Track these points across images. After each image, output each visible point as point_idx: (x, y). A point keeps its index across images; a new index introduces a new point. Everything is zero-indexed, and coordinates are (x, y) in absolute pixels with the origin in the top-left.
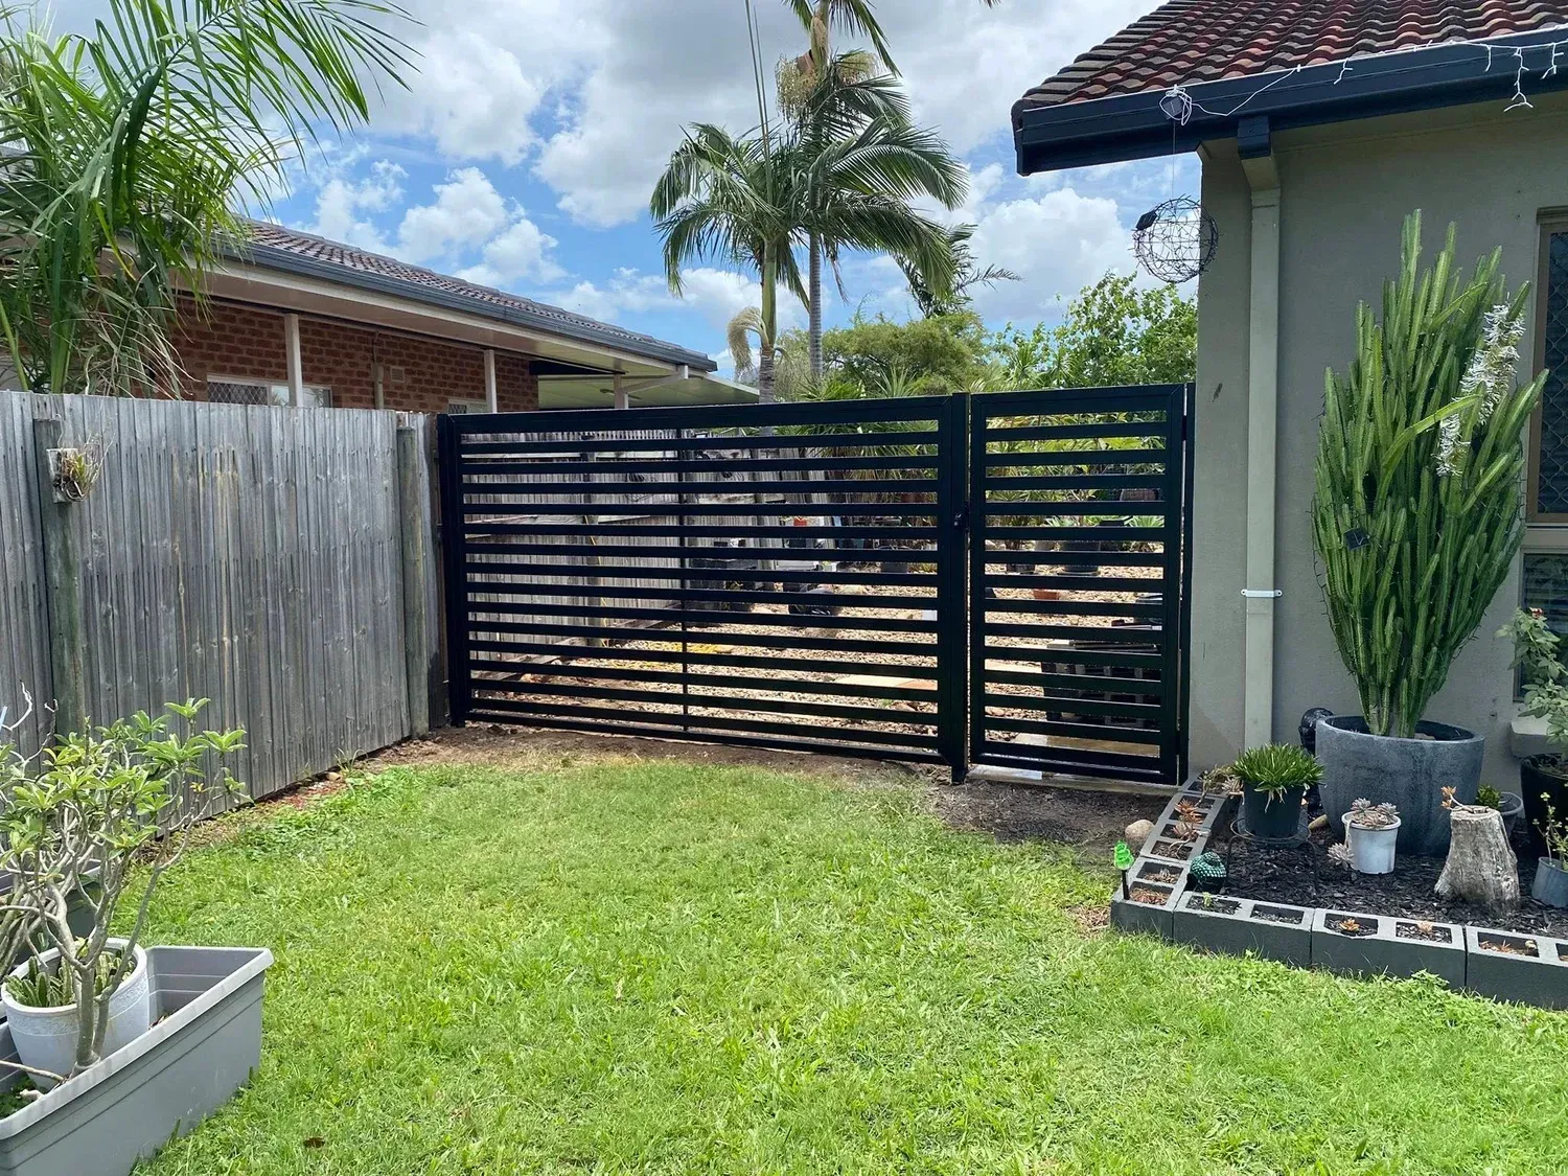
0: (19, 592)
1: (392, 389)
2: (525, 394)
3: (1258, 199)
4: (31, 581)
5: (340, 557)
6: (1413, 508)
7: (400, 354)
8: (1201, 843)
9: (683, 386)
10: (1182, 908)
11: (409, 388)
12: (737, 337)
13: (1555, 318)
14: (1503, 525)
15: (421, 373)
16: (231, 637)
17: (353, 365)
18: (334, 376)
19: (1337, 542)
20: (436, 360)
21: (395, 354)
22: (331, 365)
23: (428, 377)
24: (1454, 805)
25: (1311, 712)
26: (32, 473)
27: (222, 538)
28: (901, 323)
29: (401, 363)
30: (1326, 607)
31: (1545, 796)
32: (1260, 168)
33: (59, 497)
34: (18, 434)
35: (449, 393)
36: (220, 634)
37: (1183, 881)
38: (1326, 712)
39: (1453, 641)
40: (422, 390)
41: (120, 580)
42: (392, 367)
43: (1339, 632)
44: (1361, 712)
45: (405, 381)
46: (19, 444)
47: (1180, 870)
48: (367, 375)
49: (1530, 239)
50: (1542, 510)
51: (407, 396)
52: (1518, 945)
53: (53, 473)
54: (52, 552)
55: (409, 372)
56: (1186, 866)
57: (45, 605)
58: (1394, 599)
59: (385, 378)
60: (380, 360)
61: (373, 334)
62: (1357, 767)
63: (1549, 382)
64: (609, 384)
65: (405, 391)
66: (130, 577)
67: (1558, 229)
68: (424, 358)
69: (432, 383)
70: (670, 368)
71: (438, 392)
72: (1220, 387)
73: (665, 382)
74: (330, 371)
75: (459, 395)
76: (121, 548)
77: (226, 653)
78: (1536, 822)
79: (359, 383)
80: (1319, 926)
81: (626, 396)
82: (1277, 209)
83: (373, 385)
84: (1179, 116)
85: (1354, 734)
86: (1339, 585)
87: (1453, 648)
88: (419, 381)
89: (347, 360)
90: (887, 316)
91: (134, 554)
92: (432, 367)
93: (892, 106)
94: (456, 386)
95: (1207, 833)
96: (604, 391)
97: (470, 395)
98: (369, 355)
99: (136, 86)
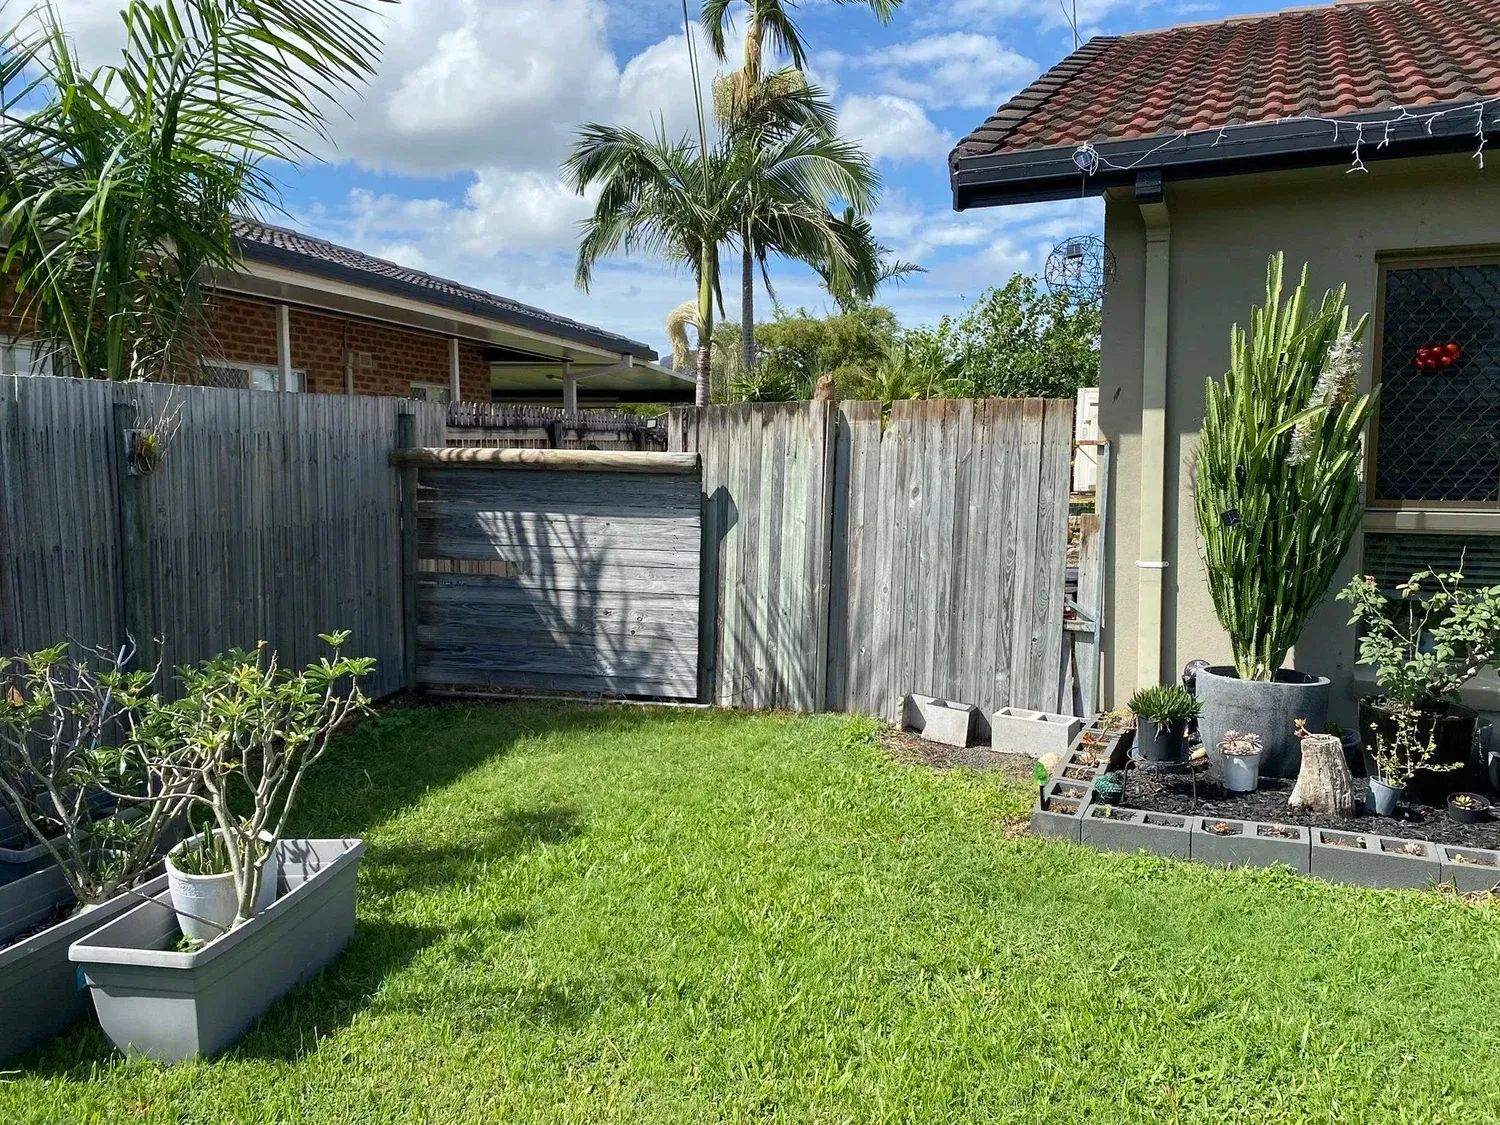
0: (101, 551)
1: (360, 374)
2: (479, 379)
3: (1150, 235)
4: (110, 544)
5: (351, 526)
6: (1275, 494)
7: (367, 341)
8: (1103, 768)
9: (628, 372)
10: (1088, 816)
11: (375, 372)
12: (678, 330)
13: (1390, 340)
14: (1345, 509)
15: (386, 359)
16: (264, 596)
17: (326, 350)
18: (308, 361)
19: (1215, 522)
20: (399, 346)
21: (363, 341)
22: (306, 351)
23: (393, 363)
24: (1303, 734)
25: (1192, 663)
26: (112, 448)
27: (258, 508)
28: (821, 316)
29: (369, 349)
30: (1205, 575)
31: (1374, 725)
32: (1153, 211)
33: (132, 470)
34: (102, 417)
35: (413, 378)
36: (255, 592)
37: (1089, 797)
38: (1204, 663)
39: (1306, 603)
40: (386, 374)
41: (178, 544)
42: (361, 353)
43: (1214, 596)
44: (1232, 663)
45: (371, 366)
46: (102, 425)
47: (1085, 789)
48: (337, 360)
49: (1371, 274)
50: (1378, 497)
51: (374, 380)
52: (1352, 841)
53: (127, 450)
54: (128, 519)
55: (374, 357)
56: (1091, 786)
57: (120, 565)
58: (1260, 568)
59: (355, 363)
60: (350, 346)
61: (343, 322)
62: (1229, 705)
63: (1383, 392)
64: (558, 371)
65: (372, 376)
66: (186, 544)
67: (1393, 268)
68: (389, 345)
69: (395, 367)
70: (616, 357)
71: (402, 376)
72: (1119, 390)
73: (609, 370)
74: (306, 355)
75: (420, 379)
76: (179, 516)
77: (260, 609)
78: (1369, 748)
79: (330, 367)
80: (1197, 829)
81: (574, 382)
82: (1167, 244)
83: (344, 369)
84: (1088, 168)
85: (1227, 679)
86: (1216, 557)
87: (1307, 609)
88: (385, 366)
89: (320, 346)
90: (808, 312)
91: (189, 522)
92: (395, 353)
93: (818, 115)
94: (417, 371)
95: (1107, 761)
96: (550, 376)
97: (430, 380)
98: (340, 341)
99: (163, 103)
